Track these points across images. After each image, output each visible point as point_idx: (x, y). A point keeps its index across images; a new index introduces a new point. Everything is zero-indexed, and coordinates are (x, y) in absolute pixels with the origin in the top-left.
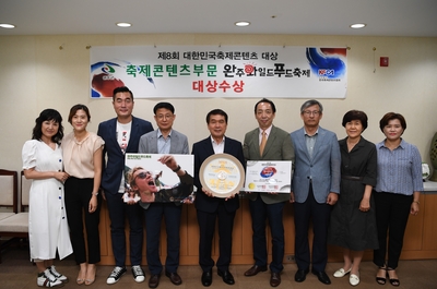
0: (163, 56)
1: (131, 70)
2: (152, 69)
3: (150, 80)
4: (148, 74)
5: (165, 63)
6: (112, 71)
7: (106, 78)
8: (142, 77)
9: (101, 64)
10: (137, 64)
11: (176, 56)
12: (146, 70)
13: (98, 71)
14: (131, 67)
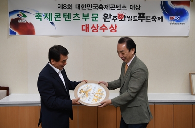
0: (61, 6)
1: (38, 16)
2: (53, 16)
3: (52, 23)
4: (50, 19)
5: (62, 12)
6: (25, 16)
7: (20, 21)
8: (46, 21)
9: (16, 11)
10: (43, 12)
11: (70, 7)
12: (49, 16)
13: (15, 16)
14: (39, 14)
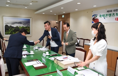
0: (108, 11)
1: (100, 16)
2: (105, 15)
3: (104, 18)
5: (108, 13)
6: (96, 16)
7: (95, 18)
8: (103, 18)
9: (94, 15)
10: (102, 14)
11: (111, 11)
12: (104, 16)
13: (94, 17)
14: (100, 15)
